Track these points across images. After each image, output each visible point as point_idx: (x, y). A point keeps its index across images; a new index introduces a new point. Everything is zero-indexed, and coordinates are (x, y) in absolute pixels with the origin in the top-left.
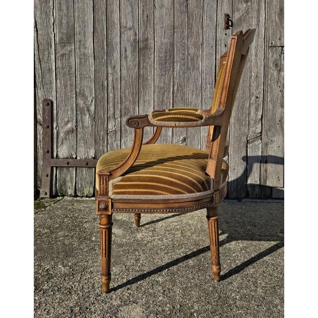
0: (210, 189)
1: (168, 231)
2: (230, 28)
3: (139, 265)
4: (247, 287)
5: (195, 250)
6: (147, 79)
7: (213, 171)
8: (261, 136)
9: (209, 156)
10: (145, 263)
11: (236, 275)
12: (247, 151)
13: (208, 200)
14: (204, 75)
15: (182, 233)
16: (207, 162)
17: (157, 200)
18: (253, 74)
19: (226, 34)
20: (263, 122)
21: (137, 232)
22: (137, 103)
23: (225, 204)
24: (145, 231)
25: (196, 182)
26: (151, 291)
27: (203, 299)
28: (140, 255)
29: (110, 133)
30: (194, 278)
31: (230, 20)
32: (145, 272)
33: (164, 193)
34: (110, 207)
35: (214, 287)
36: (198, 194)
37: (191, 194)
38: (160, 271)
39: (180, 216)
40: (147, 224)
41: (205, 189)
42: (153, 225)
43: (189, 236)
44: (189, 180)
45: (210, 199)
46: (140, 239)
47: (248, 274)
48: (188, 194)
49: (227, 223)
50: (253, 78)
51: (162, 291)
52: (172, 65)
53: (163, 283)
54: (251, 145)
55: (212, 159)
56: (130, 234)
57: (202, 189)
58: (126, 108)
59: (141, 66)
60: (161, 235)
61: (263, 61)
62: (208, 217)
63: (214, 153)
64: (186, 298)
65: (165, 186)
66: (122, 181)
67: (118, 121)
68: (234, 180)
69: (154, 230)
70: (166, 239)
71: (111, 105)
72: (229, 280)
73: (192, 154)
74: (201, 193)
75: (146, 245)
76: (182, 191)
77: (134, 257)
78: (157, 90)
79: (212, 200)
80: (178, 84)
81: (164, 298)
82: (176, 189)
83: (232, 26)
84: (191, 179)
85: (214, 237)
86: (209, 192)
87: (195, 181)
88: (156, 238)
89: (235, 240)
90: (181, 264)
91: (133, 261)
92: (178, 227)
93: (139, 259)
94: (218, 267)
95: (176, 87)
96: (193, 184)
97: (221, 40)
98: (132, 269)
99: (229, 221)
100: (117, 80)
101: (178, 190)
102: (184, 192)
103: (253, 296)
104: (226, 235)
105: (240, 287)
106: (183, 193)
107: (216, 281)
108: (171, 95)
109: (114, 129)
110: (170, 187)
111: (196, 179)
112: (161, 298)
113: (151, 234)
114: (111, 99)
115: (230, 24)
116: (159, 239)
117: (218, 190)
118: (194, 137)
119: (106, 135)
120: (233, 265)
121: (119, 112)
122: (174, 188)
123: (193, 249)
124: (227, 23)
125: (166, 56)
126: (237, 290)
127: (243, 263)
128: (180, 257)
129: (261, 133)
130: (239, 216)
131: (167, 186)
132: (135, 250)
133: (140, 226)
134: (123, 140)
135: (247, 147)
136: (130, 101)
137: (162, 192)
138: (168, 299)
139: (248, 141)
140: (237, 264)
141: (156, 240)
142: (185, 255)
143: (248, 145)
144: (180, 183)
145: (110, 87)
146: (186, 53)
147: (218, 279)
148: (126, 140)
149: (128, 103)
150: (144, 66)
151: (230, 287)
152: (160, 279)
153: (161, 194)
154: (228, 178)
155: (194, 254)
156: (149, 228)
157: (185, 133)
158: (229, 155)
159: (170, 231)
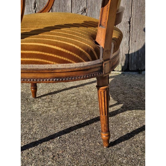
0: (99, 58)
1: (65, 102)
3: (32, 133)
4: (134, 152)
5: (89, 119)
7: (103, 39)
9: (99, 24)
10: (38, 132)
11: (126, 141)
13: (97, 69)
15: (78, 104)
16: (97, 30)
17: (42, 70)
21: (33, 103)
23: (124, 76)
24: (41, 102)
25: (84, 51)
26: (41, 156)
27: (91, 163)
28: (34, 124)
30: (84, 145)
32: (37, 140)
33: (50, 62)
35: (103, 153)
36: (86, 63)
37: (78, 64)
38: (52, 139)
39: (78, 88)
40: (44, 95)
41: (94, 59)
42: (50, 97)
43: (84, 107)
44: (76, 48)
45: (99, 68)
46: (36, 110)
47: (137, 141)
48: (75, 64)
49: (123, 94)
51: (52, 157)
53: (53, 149)
55: (102, 26)
56: (26, 105)
57: (90, 58)
60: (57, 106)
62: (98, 87)
63: (104, 21)
64: (74, 163)
65: (51, 55)
68: (135, 53)
69: (51, 101)
70: (61, 109)
72: (118, 146)
73: (83, 22)
74: (89, 62)
75: (41, 115)
76: (69, 60)
77: (28, 126)
79: (101, 69)
81: (53, 162)
82: (62, 58)
84: (78, 47)
85: (104, 106)
86: (98, 61)
87: (82, 50)
88: (52, 108)
89: (130, 109)
90: (73, 132)
91: (27, 130)
92: (75, 98)
93: (32, 128)
96: (80, 53)
98: (25, 137)
99: (126, 92)
101: (65, 59)
102: (71, 61)
103: (139, 160)
104: (121, 105)
105: (128, 153)
106: (69, 62)
107: (105, 147)
110: (56, 56)
111: (84, 47)
112: (50, 163)
113: (47, 105)
116: (54, 110)
117: (108, 59)
118: (95, 7)
120: (123, 132)
122: (60, 57)
123: (87, 118)
126: (125, 155)
127: (134, 131)
128: (73, 125)
130: (137, 87)
131: (53, 55)
132: (29, 120)
133: (37, 98)
137: (47, 62)
138: (56, 164)
140: (128, 131)
141: (51, 111)
142: (78, 124)
144: (67, 51)
147: (107, 145)
151: (118, 152)
152: (51, 146)
153: (46, 63)
154: (129, 51)
155: (87, 123)
156: (45, 99)
157: (85, 3)
158: (130, 27)
159: (66, 102)
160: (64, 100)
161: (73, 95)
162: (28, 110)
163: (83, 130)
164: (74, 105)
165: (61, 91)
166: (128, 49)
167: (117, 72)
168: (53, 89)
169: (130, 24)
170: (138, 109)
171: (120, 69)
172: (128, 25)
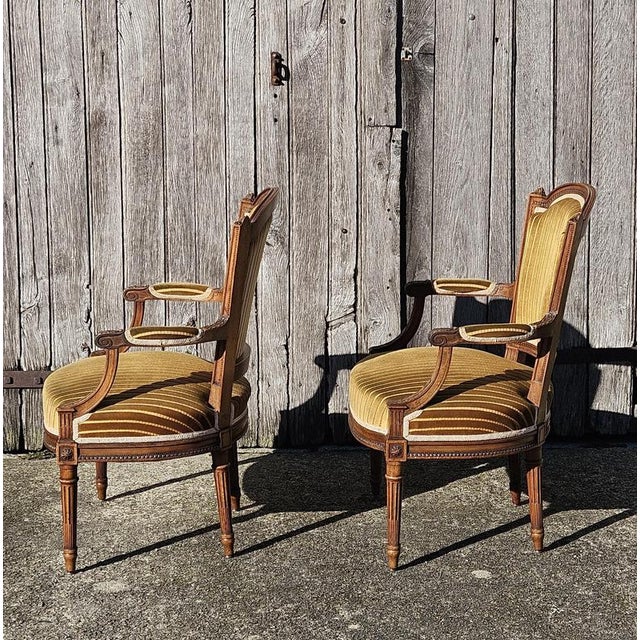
0: (213, 426)
1: (160, 504)
2: (284, 82)
3: (113, 546)
6: (106, 192)
7: (218, 400)
8: (355, 312)
9: (213, 378)
10: (123, 544)
12: (326, 344)
14: (232, 183)
15: (184, 507)
16: (210, 388)
18: (335, 182)
19: (275, 96)
20: (359, 284)
21: (103, 508)
22: (85, 245)
24: (117, 506)
25: (193, 418)
29: (27, 312)
31: (284, 66)
33: (149, 433)
34: (76, 454)
36: (197, 434)
37: (186, 434)
38: (146, 552)
41: (206, 427)
42: (131, 498)
43: (196, 510)
45: (215, 440)
46: (110, 518)
48: (182, 434)
50: (334, 190)
52: (160, 161)
53: (151, 562)
54: (334, 332)
55: (216, 384)
57: (201, 426)
58: (61, 257)
59: (92, 163)
60: (146, 511)
61: (354, 155)
62: (214, 466)
63: (218, 377)
65: (151, 424)
66: (90, 419)
67: (44, 284)
69: (134, 505)
70: (156, 515)
71: (26, 249)
74: (200, 432)
75: (121, 524)
76: (174, 430)
78: (128, 216)
79: (217, 441)
80: (176, 202)
82: (165, 427)
83: (287, 77)
84: (185, 414)
86: (212, 431)
87: (191, 417)
88: (138, 514)
90: (178, 543)
92: (178, 498)
94: (229, 536)
95: (170, 208)
96: (188, 421)
97: (265, 107)
100: (39, 194)
108: (161, 226)
109: (35, 302)
111: (193, 413)
113: (128, 510)
114: (26, 237)
115: (283, 74)
116: (143, 517)
117: (227, 427)
119: (17, 315)
121: (45, 265)
122: (162, 427)
123: (201, 525)
124: (277, 72)
125: (146, 142)
129: (355, 306)
131: (153, 424)
133: (107, 500)
134: (55, 326)
135: (326, 336)
136: (69, 241)
137: (146, 433)
139: (327, 323)
141: (138, 518)
143: (329, 332)
144: (171, 419)
145: (23, 210)
146: (191, 133)
147: (230, 555)
148: (61, 326)
149: (64, 244)
150: (98, 163)
153: (144, 435)
154: (288, 404)
155: (201, 532)
156: (123, 501)
157: (194, 309)
158: (288, 354)
159: (163, 505)
160: (158, 502)
161: (175, 494)
162: (96, 519)
163: (194, 540)
164: (178, 508)
165: (150, 488)
166: (286, 401)
167: (266, 450)
168: (134, 484)
169: (287, 349)
170: (290, 511)
171: (271, 444)
172: (285, 352)
